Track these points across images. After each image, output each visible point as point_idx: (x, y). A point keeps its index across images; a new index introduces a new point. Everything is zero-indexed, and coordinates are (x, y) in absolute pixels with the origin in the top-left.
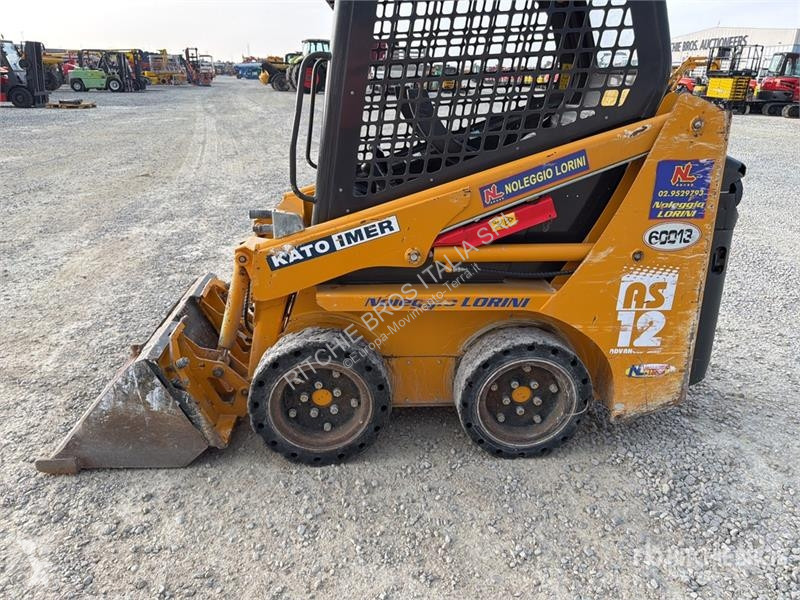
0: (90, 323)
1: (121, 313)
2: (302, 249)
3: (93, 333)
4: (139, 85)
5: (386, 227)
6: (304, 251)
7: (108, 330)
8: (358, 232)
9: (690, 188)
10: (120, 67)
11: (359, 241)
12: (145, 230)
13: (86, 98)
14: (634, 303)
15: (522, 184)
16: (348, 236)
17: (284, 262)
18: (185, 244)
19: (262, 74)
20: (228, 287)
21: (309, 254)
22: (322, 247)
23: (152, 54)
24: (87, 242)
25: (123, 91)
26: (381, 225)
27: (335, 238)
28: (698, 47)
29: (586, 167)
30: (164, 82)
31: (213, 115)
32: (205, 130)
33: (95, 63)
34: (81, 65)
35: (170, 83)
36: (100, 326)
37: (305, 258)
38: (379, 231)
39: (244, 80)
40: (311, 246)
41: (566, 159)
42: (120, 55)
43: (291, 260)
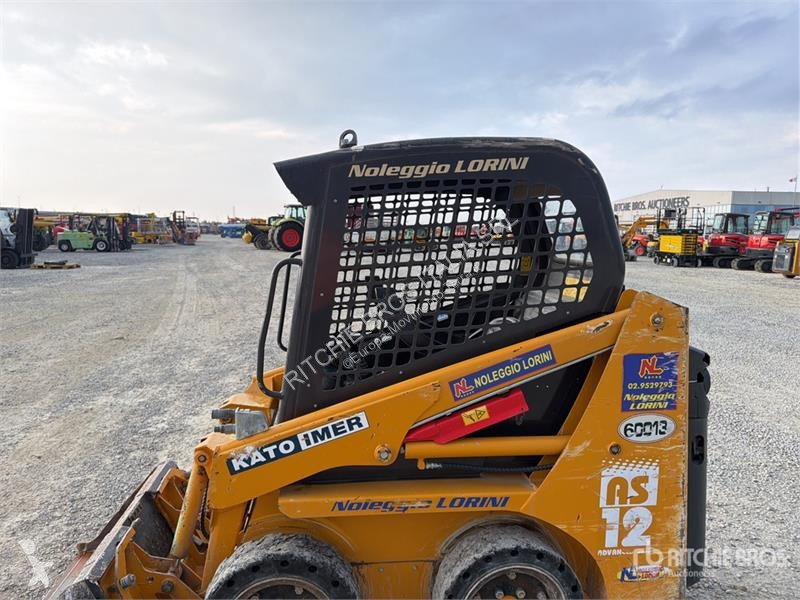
0: (36, 514)
1: (73, 501)
2: (265, 450)
3: (37, 527)
4: (125, 245)
5: (354, 424)
6: (267, 453)
7: (56, 522)
8: (326, 430)
9: (659, 381)
10: (109, 229)
11: (326, 440)
12: (111, 399)
13: (71, 258)
14: (617, 499)
15: (492, 378)
16: (315, 434)
17: (245, 465)
18: (150, 415)
19: (245, 234)
20: (187, 476)
21: (272, 455)
22: (287, 447)
23: (141, 217)
24: (48, 415)
25: (109, 251)
26: (349, 422)
27: (300, 437)
28: (647, 206)
29: (553, 361)
30: (150, 241)
31: (195, 274)
32: (186, 289)
33: (86, 226)
34: (70, 228)
35: (155, 242)
36: (46, 518)
37: (269, 459)
38: (347, 428)
39: (227, 239)
40: (275, 447)
41: (532, 353)
42: (109, 218)
43: (253, 463)
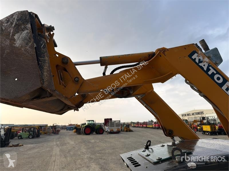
4: (38, 136)
19: (74, 130)
25: (33, 138)
28: (191, 115)
42: (34, 128)
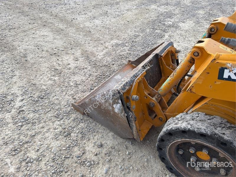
0: (121, 42)
1: (133, 42)
3: (120, 47)
7: (125, 48)
12: (156, 7)
18: (167, 17)
24: (135, 7)
36: (123, 45)
